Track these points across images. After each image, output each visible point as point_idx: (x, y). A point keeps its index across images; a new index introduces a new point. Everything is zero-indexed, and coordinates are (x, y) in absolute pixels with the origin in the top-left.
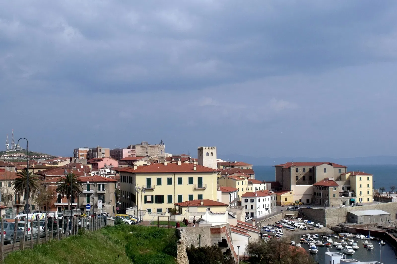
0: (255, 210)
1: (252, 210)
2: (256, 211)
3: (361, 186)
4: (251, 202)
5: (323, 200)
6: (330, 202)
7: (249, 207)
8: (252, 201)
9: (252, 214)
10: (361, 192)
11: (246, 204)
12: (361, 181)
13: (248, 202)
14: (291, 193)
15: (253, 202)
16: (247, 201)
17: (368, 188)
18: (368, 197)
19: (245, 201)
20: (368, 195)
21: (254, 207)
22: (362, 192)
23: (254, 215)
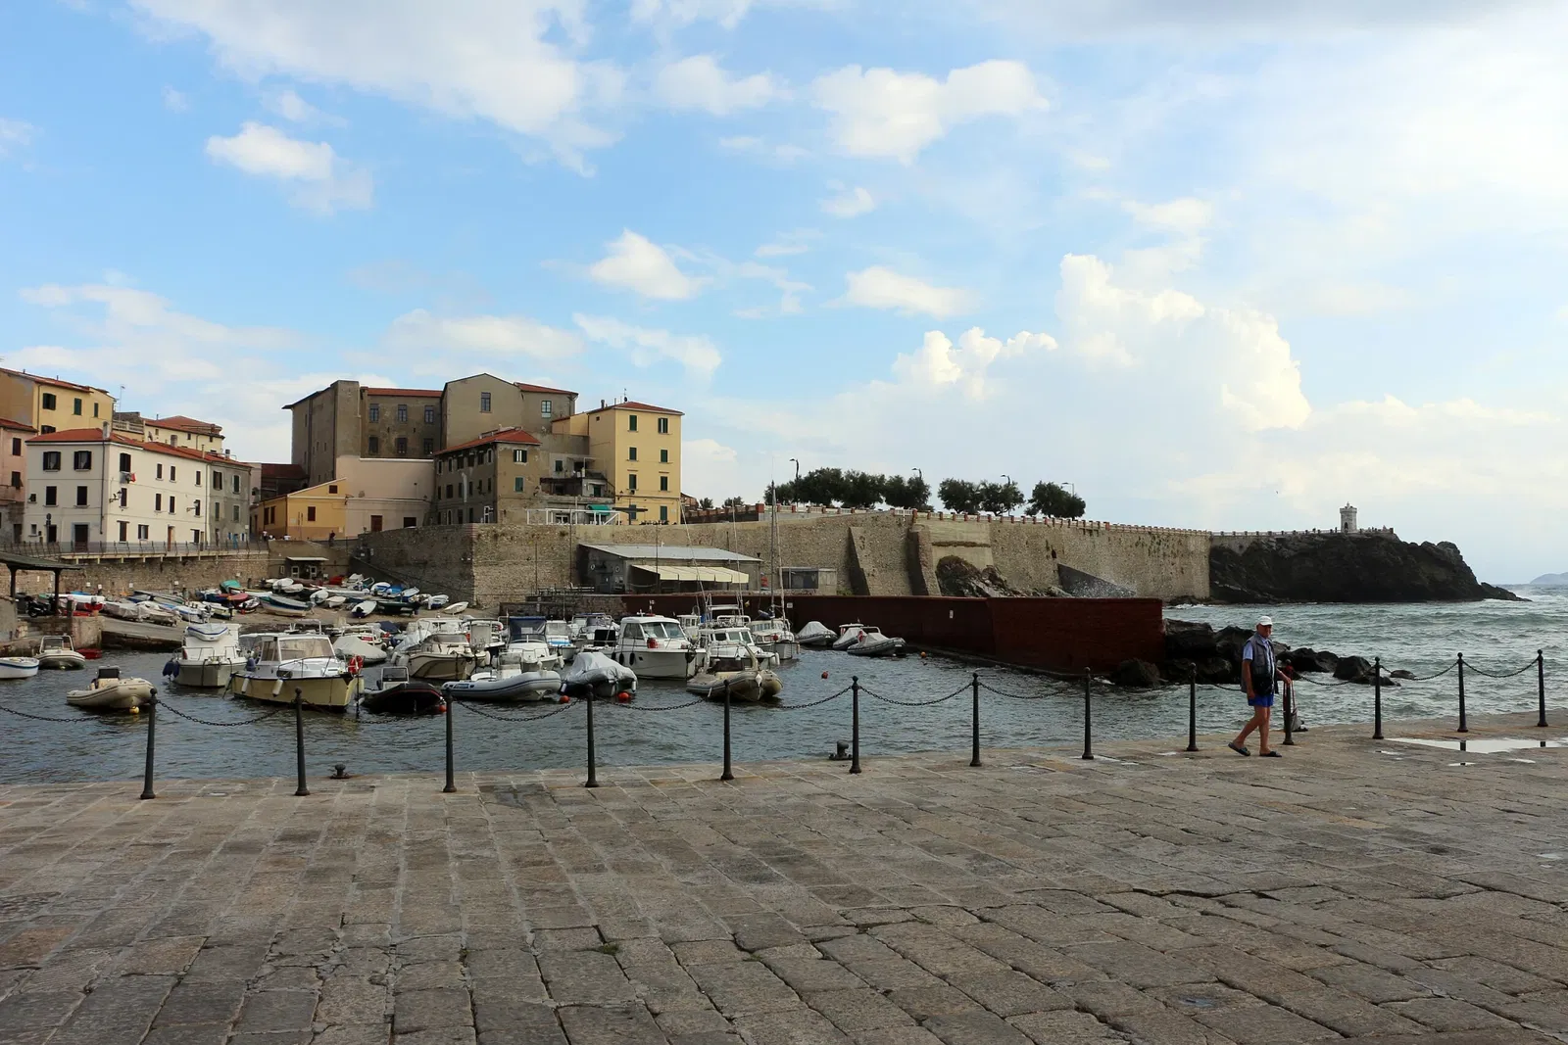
0: (98, 511)
1: (80, 511)
2: (102, 517)
3: (633, 453)
4: (76, 466)
5: (471, 510)
6: (499, 514)
7: (67, 496)
8: (83, 462)
9: (81, 531)
10: (633, 480)
11: (52, 479)
12: (633, 433)
13: (59, 469)
14: (336, 487)
15: (88, 466)
16: (57, 467)
17: (664, 465)
18: (664, 503)
19: (46, 467)
20: (663, 494)
21: (92, 497)
22: (637, 478)
23: (93, 537)
